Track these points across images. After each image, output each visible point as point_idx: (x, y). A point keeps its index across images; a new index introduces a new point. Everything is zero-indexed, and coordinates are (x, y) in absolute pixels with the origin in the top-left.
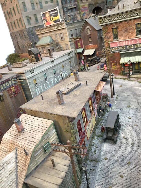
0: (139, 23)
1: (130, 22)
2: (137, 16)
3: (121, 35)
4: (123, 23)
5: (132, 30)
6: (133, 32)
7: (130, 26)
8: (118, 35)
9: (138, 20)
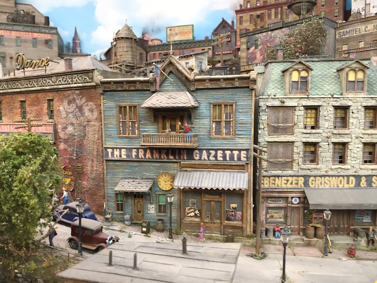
0: (23, 100)
1: (14, 96)
2: (18, 88)
3: (5, 115)
4: (7, 96)
5: (16, 109)
6: (17, 113)
7: (14, 103)
8: (3, 114)
9: (23, 95)
